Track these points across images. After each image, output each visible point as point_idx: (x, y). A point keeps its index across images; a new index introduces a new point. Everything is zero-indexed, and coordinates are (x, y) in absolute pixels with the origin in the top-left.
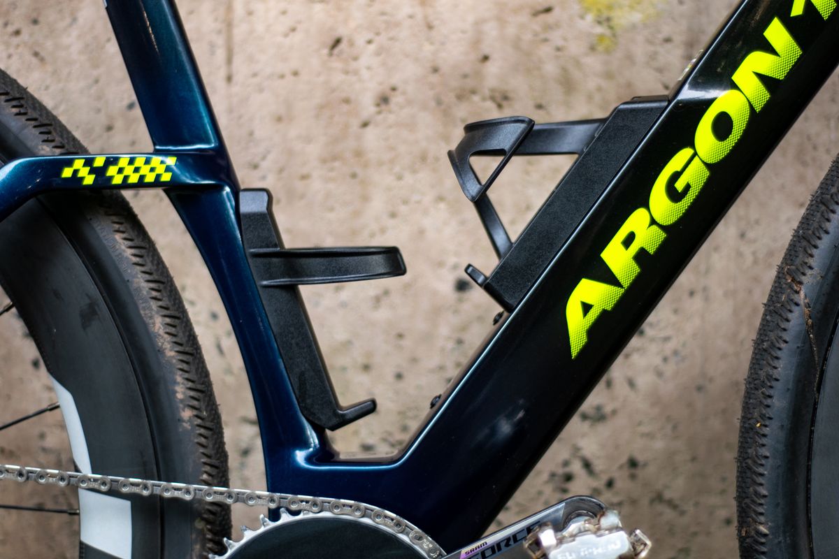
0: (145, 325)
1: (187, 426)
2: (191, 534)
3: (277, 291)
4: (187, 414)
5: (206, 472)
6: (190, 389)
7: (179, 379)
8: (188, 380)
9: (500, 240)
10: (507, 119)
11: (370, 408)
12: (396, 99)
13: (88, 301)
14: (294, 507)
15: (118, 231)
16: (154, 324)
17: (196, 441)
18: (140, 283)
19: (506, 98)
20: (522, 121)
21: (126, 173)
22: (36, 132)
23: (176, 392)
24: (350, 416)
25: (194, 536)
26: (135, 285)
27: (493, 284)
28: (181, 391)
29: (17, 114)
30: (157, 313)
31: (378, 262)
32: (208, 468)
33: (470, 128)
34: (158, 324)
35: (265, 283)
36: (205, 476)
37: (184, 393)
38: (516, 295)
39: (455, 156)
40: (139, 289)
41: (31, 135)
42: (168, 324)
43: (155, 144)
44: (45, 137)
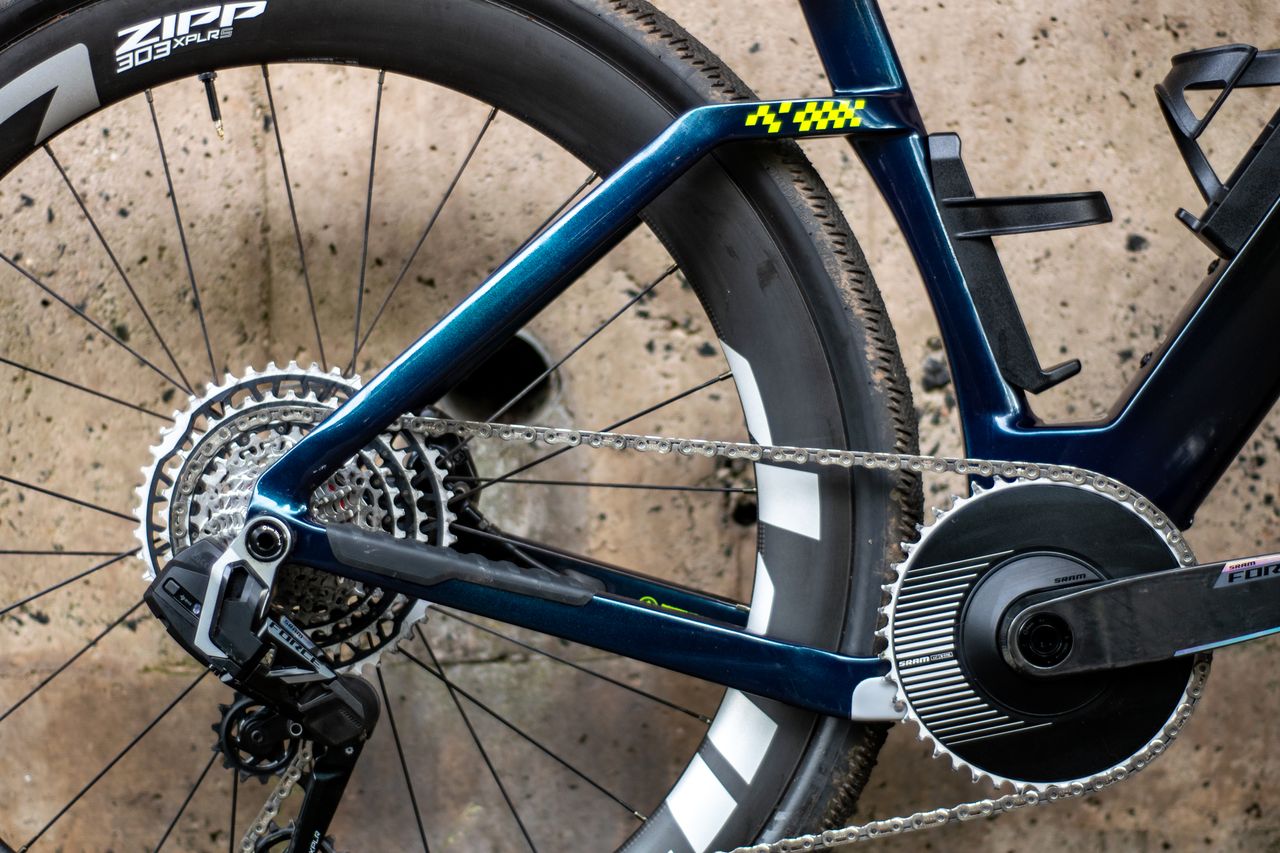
0: (831, 281)
1: (879, 389)
2: (886, 506)
3: (973, 245)
4: (878, 376)
5: (900, 439)
6: (880, 349)
7: (869, 339)
8: (877, 339)
9: (1209, 184)
10: (1226, 48)
11: (1074, 369)
12: (1056, 31)
13: (766, 258)
14: (1008, 474)
15: (798, 181)
16: (840, 280)
17: (888, 405)
18: (824, 236)
19: (1182, 26)
20: (1242, 49)
21: (814, 118)
22: (704, 76)
23: (866, 353)
24: (1056, 378)
25: (889, 509)
26: (818, 239)
27: (1213, 228)
28: (871, 352)
29: (684, 57)
30: (843, 267)
31: (1083, 209)
32: (901, 435)
33: (1179, 60)
34: (844, 280)
35: (960, 235)
36: (899, 444)
37: (874, 354)
38: (1238, 239)
39: (1166, 89)
40: (822, 243)
41: (699, 80)
42: (854, 280)
43: (834, 88)
44: (715, 81)
